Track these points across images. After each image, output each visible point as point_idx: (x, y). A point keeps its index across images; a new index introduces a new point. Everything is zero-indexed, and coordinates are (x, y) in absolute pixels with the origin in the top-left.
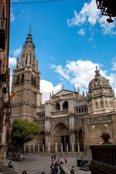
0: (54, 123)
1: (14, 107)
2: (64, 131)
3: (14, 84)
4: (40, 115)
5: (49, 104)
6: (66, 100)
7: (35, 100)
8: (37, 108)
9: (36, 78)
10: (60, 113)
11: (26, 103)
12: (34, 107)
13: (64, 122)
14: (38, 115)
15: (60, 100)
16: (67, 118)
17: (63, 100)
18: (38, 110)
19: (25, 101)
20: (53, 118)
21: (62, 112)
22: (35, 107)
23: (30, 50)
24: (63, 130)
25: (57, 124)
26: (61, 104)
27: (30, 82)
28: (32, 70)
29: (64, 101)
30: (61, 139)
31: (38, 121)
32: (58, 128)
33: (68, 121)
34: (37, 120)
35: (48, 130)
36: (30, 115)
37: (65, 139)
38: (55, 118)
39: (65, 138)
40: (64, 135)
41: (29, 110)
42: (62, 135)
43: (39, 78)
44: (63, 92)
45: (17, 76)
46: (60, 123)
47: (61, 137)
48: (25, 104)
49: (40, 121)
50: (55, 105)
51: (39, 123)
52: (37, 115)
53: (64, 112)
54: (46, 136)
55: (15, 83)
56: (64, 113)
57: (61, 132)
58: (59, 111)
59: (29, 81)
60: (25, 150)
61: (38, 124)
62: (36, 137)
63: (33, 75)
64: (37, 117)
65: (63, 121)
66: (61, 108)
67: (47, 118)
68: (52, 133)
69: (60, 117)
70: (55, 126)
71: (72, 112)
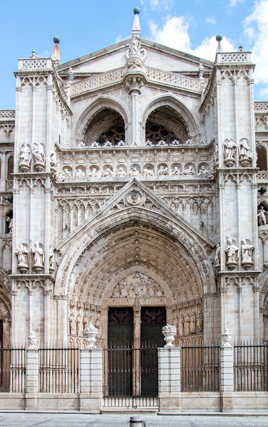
0: (79, 217)
6: (170, 93)
20: (76, 186)
24: (123, 273)
25: (109, 222)
32: (99, 257)
38: (89, 186)
47: (105, 312)
53: (162, 160)
57: (109, 286)
68: (64, 276)
69: (135, 184)
70: (92, 232)
71: (243, 152)
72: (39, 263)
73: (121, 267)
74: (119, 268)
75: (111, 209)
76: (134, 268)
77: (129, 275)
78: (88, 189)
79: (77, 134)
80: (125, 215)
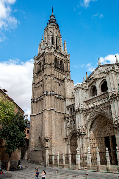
0: (89, 117)
1: (36, 102)
2: (108, 128)
3: (36, 74)
4: (71, 109)
5: (79, 89)
6: (104, 78)
7: (64, 89)
8: (67, 99)
9: (63, 61)
10: (97, 100)
11: (49, 93)
12: (62, 99)
13: (104, 112)
14: (69, 109)
15: (96, 80)
16: (108, 105)
17: (100, 79)
18: (69, 103)
19: (48, 91)
20: (87, 110)
21: (100, 98)
22: (65, 99)
23: (52, 30)
24: (106, 127)
25: (94, 117)
26: (98, 85)
27: (53, 66)
28: (55, 51)
29: (102, 80)
30: (104, 143)
31: (68, 118)
32: (97, 125)
33: (110, 108)
34: (67, 116)
35: (80, 128)
36: (54, 109)
37: (110, 143)
38: (89, 109)
39: (110, 141)
40: (108, 135)
41: (53, 103)
42: (106, 136)
43: (67, 61)
44: (100, 69)
45: (39, 64)
46: (99, 116)
47: (103, 139)
48: (47, 95)
49: (71, 117)
50: (90, 91)
51: (70, 121)
52: (67, 109)
54: (79, 139)
55: (36, 72)
56: (104, 98)
57: (103, 131)
58: (96, 96)
59: (51, 64)
60: (47, 161)
61: (68, 122)
62: (68, 142)
63: (58, 58)
64: (68, 112)
65: (102, 111)
66: (99, 92)
67: (78, 111)
68: (88, 133)
69: (97, 106)
70: (91, 120)
71: (114, 93)
72: (81, 131)
73: (105, 125)
74: (104, 126)
75: (94, 114)
76: (108, 125)
77: (107, 127)
78: (89, 110)
79: (91, 94)
80: (96, 114)
